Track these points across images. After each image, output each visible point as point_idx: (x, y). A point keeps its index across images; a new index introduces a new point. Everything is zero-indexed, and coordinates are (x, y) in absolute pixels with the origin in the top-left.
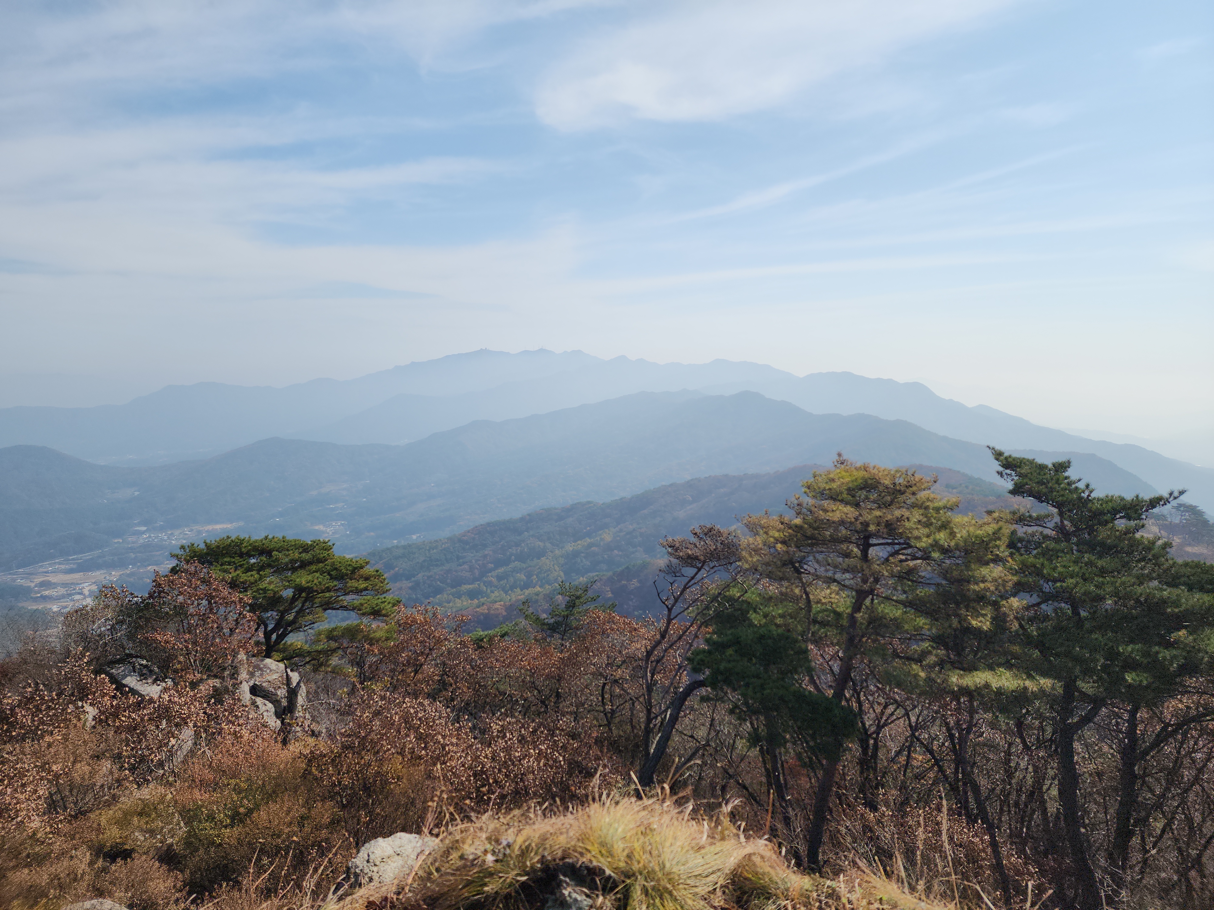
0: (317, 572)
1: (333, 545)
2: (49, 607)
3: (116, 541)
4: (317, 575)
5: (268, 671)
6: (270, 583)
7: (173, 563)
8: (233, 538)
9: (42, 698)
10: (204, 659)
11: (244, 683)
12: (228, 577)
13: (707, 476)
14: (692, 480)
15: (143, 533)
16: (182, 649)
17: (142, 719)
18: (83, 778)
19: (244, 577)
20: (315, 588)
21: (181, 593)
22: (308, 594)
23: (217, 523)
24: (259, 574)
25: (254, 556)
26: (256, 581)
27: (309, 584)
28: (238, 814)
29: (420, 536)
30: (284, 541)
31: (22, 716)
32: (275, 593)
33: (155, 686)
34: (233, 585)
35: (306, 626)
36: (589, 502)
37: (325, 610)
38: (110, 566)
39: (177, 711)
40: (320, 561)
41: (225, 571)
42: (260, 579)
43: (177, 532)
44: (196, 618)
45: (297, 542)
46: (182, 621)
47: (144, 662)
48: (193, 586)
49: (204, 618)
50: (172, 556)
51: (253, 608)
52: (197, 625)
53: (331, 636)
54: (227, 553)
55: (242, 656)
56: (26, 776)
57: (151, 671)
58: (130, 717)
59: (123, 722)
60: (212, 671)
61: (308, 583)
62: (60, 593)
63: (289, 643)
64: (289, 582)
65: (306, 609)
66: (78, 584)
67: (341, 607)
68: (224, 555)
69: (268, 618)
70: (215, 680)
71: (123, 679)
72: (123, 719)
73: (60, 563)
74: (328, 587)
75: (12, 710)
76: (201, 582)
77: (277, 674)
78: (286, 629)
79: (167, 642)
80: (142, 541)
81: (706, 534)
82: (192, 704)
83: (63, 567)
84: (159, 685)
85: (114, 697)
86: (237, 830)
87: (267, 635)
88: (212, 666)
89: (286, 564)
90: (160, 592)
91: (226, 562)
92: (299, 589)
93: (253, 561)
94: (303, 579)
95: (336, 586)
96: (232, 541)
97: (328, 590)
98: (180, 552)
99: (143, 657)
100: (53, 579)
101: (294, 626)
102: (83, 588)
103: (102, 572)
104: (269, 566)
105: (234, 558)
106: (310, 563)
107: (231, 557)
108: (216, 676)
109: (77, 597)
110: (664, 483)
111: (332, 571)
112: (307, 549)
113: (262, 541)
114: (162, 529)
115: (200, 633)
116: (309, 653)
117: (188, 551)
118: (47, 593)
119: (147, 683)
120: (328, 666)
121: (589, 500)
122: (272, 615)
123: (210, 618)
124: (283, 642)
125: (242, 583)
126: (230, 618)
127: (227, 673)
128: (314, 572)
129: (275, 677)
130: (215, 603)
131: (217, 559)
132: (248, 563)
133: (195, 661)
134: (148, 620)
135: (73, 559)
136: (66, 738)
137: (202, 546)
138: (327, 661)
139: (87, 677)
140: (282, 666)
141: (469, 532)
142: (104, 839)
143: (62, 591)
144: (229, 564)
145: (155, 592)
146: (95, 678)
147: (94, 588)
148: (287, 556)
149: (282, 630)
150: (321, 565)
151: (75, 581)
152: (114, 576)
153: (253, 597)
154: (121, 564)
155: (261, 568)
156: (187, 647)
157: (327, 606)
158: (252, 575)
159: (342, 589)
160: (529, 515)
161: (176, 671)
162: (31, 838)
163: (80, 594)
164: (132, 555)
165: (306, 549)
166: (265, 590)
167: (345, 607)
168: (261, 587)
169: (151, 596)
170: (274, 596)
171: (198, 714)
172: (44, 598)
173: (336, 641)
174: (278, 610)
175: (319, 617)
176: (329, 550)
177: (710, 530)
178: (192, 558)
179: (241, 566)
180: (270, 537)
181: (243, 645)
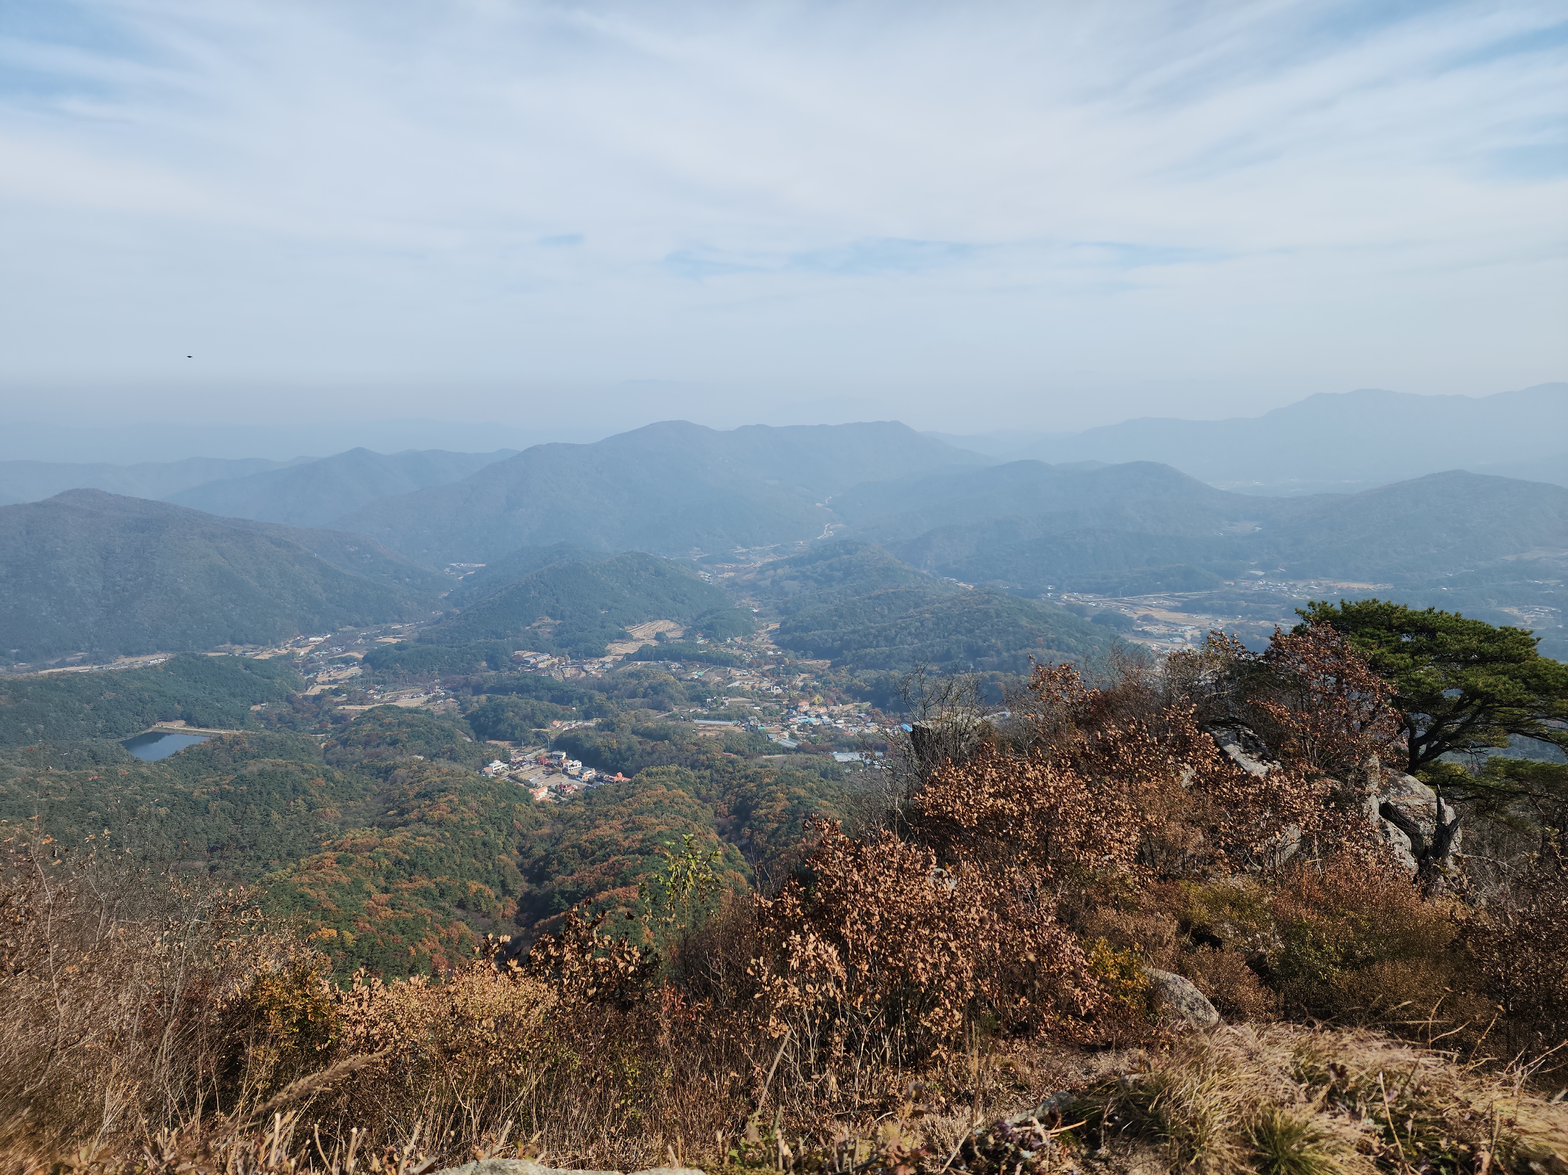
0: (1504, 674)
1: (1539, 639)
2: (1149, 644)
3: (1227, 583)
4: (1505, 678)
5: (1409, 792)
6: (1428, 674)
7: (1298, 621)
8: (1382, 603)
9: (1144, 740)
10: (1323, 751)
11: (1373, 797)
12: (1370, 654)
15: (1260, 578)
16: (1298, 730)
17: (1246, 798)
18: (1176, 839)
19: (1390, 658)
20: (1498, 697)
21: (1304, 661)
22: (1484, 703)
23: (1355, 580)
24: (1412, 657)
25: (1408, 632)
26: (1407, 667)
27: (1489, 689)
28: (1353, 955)
30: (1457, 621)
31: (1124, 751)
32: (1433, 689)
33: (1260, 765)
34: (1374, 665)
35: (1474, 747)
37: (1510, 732)
38: (1217, 611)
39: (1288, 803)
40: (1510, 659)
41: (1364, 645)
42: (1414, 665)
43: (1300, 584)
44: (1320, 696)
45: (1477, 625)
46: (1302, 695)
47: (1251, 733)
48: (1322, 655)
49: (1329, 699)
50: (1298, 612)
51: (1397, 702)
52: (1320, 705)
53: (1513, 771)
54: (1370, 622)
55: (1374, 760)
56: (1122, 815)
57: (1257, 745)
58: (1231, 790)
59: (1224, 793)
60: (1332, 768)
61: (1486, 686)
62: (1162, 632)
63: (1444, 763)
64: (1457, 678)
65: (1478, 723)
66: (1180, 625)
67: (1538, 734)
68: (1365, 624)
69: (1417, 722)
70: (1335, 781)
71: (1226, 745)
72: (1225, 790)
73: (1165, 599)
74: (1519, 700)
75: (1115, 743)
76: (1333, 652)
77: (1422, 801)
78: (1442, 743)
79: (1281, 717)
80: (1257, 588)
82: (1306, 800)
83: (1167, 603)
84: (1265, 765)
85: (1216, 762)
86: (1349, 976)
87: (1414, 744)
88: (1333, 762)
89: (1457, 654)
90: (1279, 654)
91: (1368, 633)
92: (1471, 693)
93: (1405, 639)
94: (1480, 679)
95: (1533, 701)
96: (1380, 606)
97: (1520, 704)
98: (1309, 610)
99: (1250, 727)
100: (1157, 614)
101: (1456, 742)
102: (1185, 631)
103: (1208, 616)
104: (1430, 650)
105: (1379, 630)
106: (1494, 659)
107: (1375, 628)
108: (1336, 777)
109: (1178, 640)
111: (1530, 677)
112: (1493, 638)
113: (1423, 613)
114: (1282, 577)
115: (1324, 715)
116: (1474, 786)
117: (1318, 610)
118: (1147, 628)
119: (1252, 758)
120: (1503, 813)
122: (1424, 720)
123: (1338, 700)
124: (1436, 759)
125: (1387, 665)
126: (1365, 708)
127: (1351, 776)
128: (1500, 673)
129: (1417, 803)
130: (1347, 683)
131: (1357, 627)
132: (1398, 640)
133: (1312, 749)
134: (1261, 684)
135: (1179, 597)
136: (1162, 789)
137: (1338, 607)
138: (1502, 806)
139: (1191, 731)
140: (1430, 792)
142: (1191, 914)
143: (1163, 630)
144: (1372, 636)
145: (1272, 652)
146: (1200, 734)
147: (1197, 633)
148: (1459, 641)
149: (1436, 742)
150: (1512, 665)
151: (1177, 621)
152: (1221, 624)
153: (1400, 688)
154: (1230, 612)
155: (1417, 651)
156: (1304, 729)
157: (1514, 727)
158: (1402, 658)
159: (1544, 708)
161: (1287, 755)
162: (1121, 880)
163: (1182, 637)
164: (1244, 604)
165: (1490, 635)
166: (1419, 682)
167: (1545, 736)
168: (1414, 677)
169: (1267, 656)
170: (1431, 694)
171: (1312, 816)
172: (1146, 634)
173: (1520, 781)
174: (1434, 715)
175: (1498, 740)
176: (1529, 646)
178: (1323, 619)
179: (1387, 642)
180: (1436, 611)
181: (1379, 748)
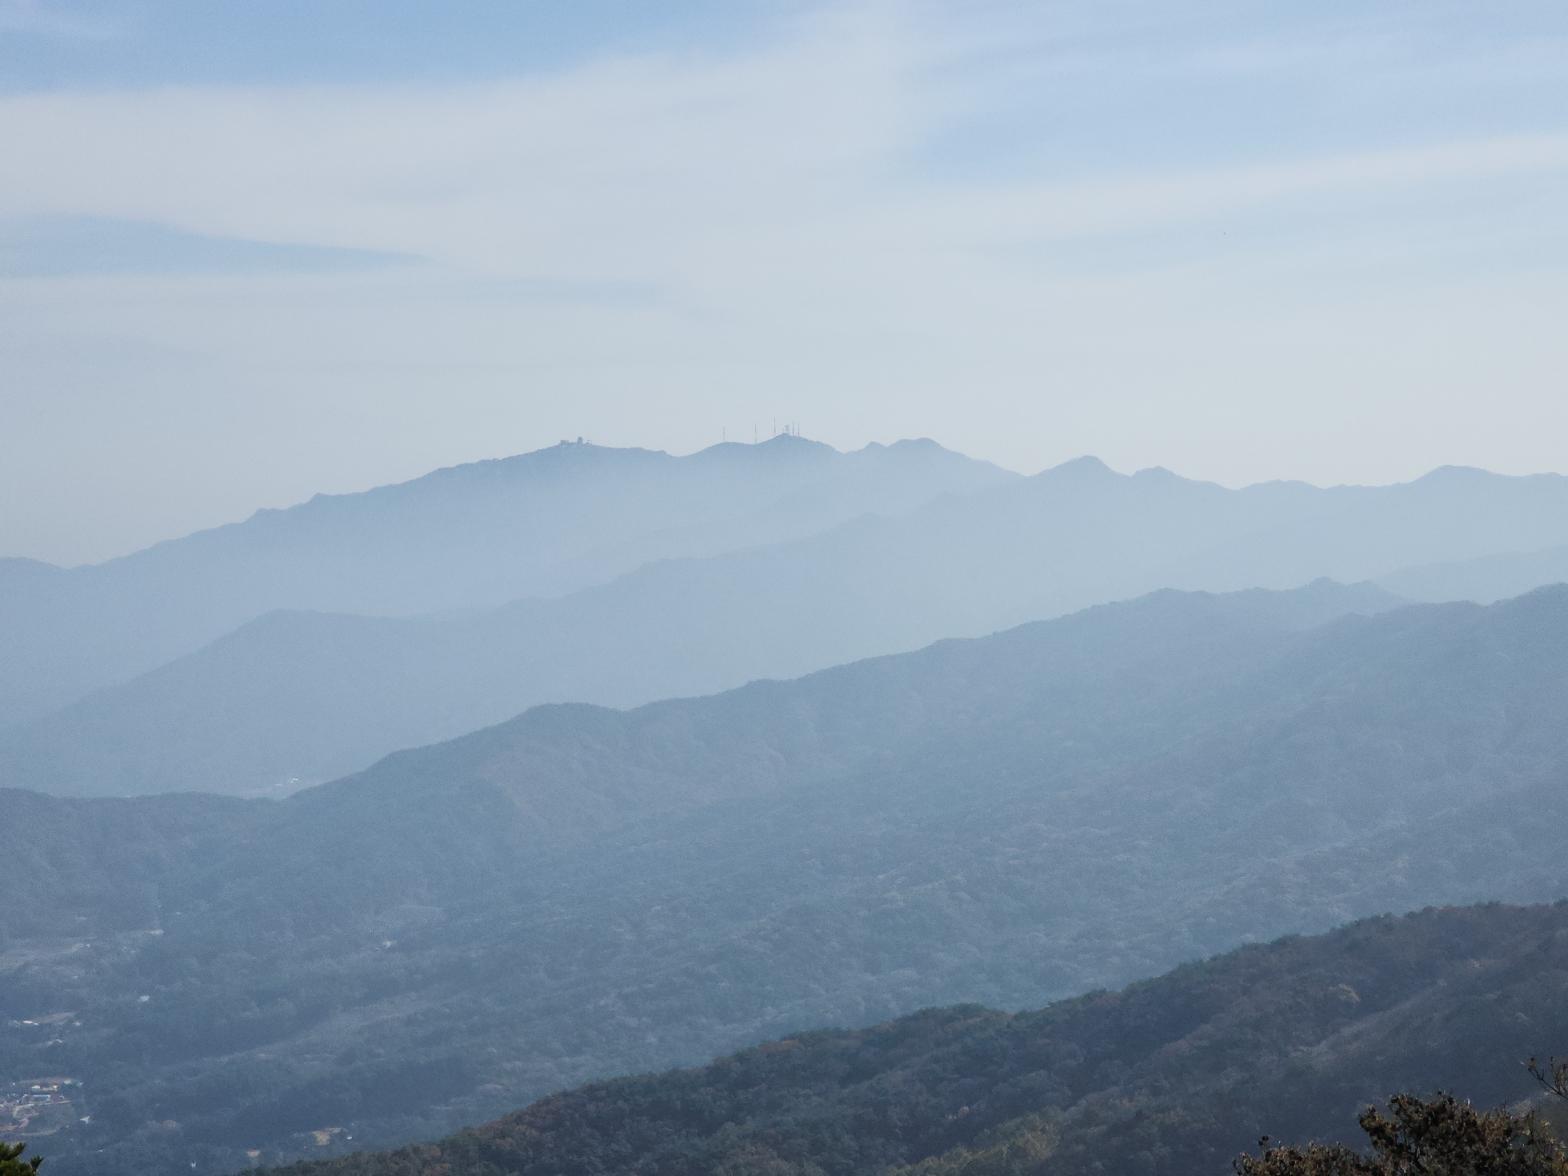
13: (1416, 907)
14: (1358, 924)
29: (342, 1136)
36: (965, 1011)
81: (1418, 1133)
110: (1250, 938)
121: (967, 1000)
141: (519, 1119)
160: (740, 1057)
177: (1437, 1114)
